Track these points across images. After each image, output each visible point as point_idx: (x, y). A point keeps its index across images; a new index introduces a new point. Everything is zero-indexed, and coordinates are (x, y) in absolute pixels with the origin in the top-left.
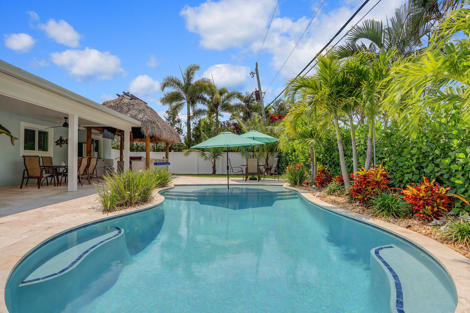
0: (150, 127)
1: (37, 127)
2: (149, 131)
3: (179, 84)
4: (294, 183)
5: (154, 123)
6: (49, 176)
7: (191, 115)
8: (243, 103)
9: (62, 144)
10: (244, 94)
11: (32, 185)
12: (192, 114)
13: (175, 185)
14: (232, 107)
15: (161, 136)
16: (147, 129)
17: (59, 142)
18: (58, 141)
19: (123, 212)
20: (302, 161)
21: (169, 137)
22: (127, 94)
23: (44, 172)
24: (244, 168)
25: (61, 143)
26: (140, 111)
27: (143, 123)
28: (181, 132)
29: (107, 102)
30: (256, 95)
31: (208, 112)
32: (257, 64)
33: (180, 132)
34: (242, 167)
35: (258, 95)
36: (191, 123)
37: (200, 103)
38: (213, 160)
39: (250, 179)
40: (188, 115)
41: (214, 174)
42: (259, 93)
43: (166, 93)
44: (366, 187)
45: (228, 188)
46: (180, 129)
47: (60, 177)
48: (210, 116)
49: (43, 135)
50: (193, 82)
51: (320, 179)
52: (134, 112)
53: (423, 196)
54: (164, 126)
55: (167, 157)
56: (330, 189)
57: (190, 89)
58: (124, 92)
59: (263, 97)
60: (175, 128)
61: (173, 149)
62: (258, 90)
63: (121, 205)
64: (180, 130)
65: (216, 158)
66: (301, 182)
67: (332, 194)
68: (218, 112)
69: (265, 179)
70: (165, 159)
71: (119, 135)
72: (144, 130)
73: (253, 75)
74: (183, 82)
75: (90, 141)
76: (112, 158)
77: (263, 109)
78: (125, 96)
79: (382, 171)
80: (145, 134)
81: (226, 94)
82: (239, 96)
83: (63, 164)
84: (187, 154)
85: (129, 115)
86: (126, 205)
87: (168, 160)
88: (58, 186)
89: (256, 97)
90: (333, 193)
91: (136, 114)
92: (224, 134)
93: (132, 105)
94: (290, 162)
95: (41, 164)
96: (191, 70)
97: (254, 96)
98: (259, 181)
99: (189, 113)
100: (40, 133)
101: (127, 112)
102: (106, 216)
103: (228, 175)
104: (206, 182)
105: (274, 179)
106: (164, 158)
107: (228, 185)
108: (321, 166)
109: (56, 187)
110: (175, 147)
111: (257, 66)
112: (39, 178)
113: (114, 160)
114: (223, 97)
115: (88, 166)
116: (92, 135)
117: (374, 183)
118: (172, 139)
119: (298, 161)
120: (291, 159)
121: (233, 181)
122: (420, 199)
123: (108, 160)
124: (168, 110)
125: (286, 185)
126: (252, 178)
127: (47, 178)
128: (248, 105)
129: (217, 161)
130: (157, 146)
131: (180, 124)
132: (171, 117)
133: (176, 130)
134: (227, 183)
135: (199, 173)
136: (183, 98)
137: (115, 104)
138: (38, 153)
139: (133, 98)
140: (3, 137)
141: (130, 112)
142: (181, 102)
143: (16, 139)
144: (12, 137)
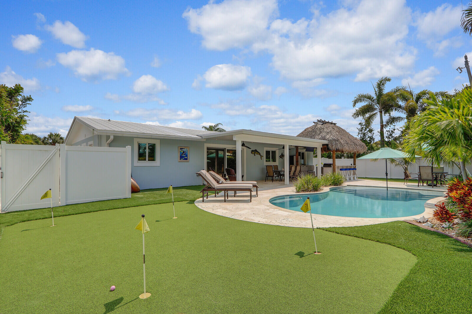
0: (334, 144)
1: (271, 149)
2: (334, 147)
3: (369, 98)
6: (277, 176)
7: (384, 123)
9: (283, 157)
11: (270, 180)
13: (348, 185)
17: (281, 156)
23: (274, 174)
26: (328, 133)
27: (329, 141)
29: (307, 128)
32: (466, 57)
33: (372, 140)
36: (385, 130)
39: (429, 185)
40: (381, 123)
43: (357, 109)
45: (387, 190)
46: (372, 138)
47: (282, 176)
49: (274, 153)
50: (385, 92)
52: (324, 134)
55: (355, 164)
58: (318, 120)
60: (367, 137)
63: (303, 191)
70: (353, 165)
72: (330, 146)
74: (374, 95)
75: (298, 154)
76: (313, 165)
78: (318, 122)
80: (331, 148)
83: (283, 170)
84: (375, 161)
87: (355, 166)
95: (273, 170)
96: (381, 82)
99: (382, 121)
100: (272, 152)
101: (319, 135)
103: (387, 179)
106: (351, 164)
107: (387, 187)
109: (280, 182)
112: (273, 177)
115: (295, 171)
116: (299, 150)
123: (310, 166)
124: (361, 122)
126: (431, 184)
127: (276, 177)
131: (372, 133)
132: (363, 127)
135: (392, 178)
136: (375, 109)
137: (312, 129)
138: (271, 163)
139: (324, 123)
140: (258, 156)
141: (321, 134)
142: (374, 113)
143: (263, 156)
144: (261, 156)
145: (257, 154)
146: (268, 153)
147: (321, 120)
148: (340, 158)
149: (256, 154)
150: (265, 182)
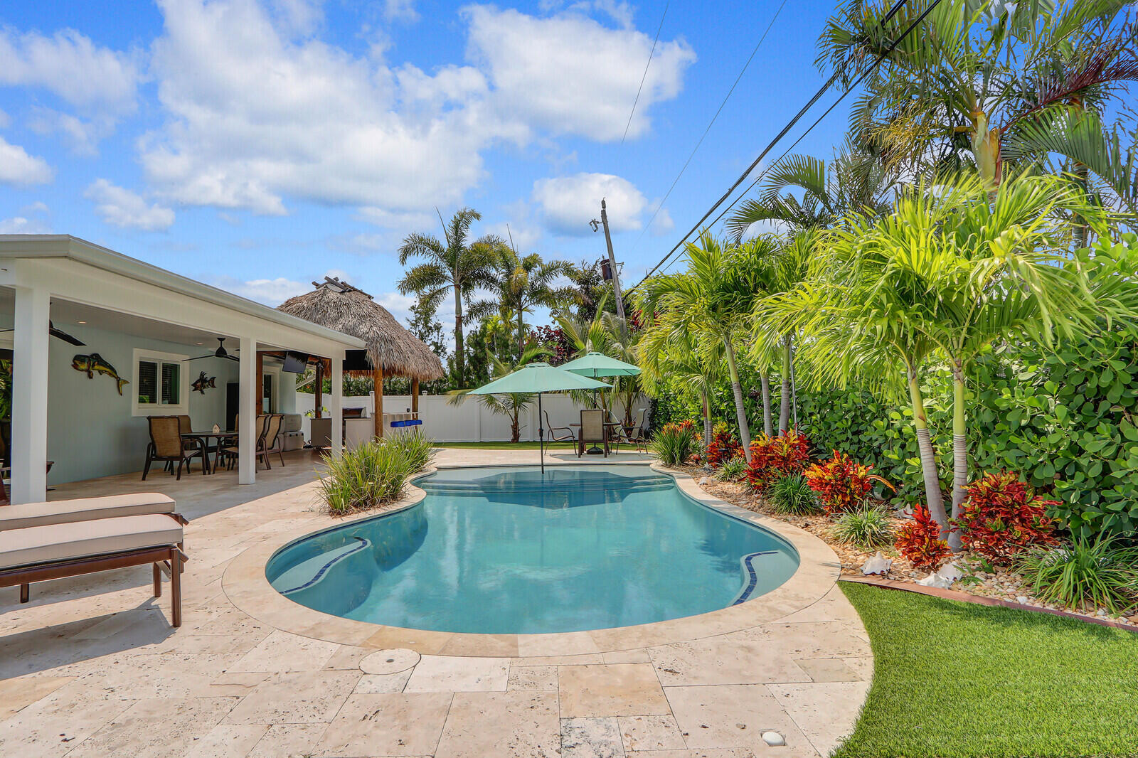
0: (383, 350)
1: (160, 357)
2: (382, 359)
3: (436, 248)
4: (671, 461)
5: (391, 341)
6: (195, 455)
7: (464, 313)
8: (576, 287)
9: (204, 387)
10: (578, 267)
12: (467, 313)
13: (439, 469)
14: (553, 294)
15: (405, 368)
16: (378, 356)
17: (198, 384)
18: (197, 382)
19: (363, 515)
20: (693, 413)
21: (420, 367)
22: (333, 282)
24: (576, 430)
25: (202, 385)
26: (362, 318)
27: (369, 343)
28: (442, 351)
29: (293, 299)
30: (604, 268)
31: (500, 307)
32: (603, 203)
33: (440, 351)
34: (571, 427)
35: (608, 269)
36: (465, 329)
37: (483, 286)
38: (512, 412)
39: (589, 453)
40: (457, 313)
41: (516, 441)
42: (609, 265)
43: (409, 270)
44: (767, 467)
45: (543, 473)
46: (441, 346)
48: (504, 314)
49: (171, 371)
50: (467, 243)
51: (716, 451)
52: (349, 321)
53: (830, 480)
54: (411, 346)
55: (415, 409)
56: (728, 470)
57: (461, 258)
58: (327, 278)
59: (618, 272)
60: (429, 343)
61: (426, 388)
62: (607, 257)
63: (358, 505)
64: (439, 348)
65: (519, 407)
66: (683, 459)
67: (729, 481)
68: (521, 307)
69: (619, 451)
70: (411, 413)
71: (312, 363)
72: (371, 356)
73: (596, 226)
74: (445, 245)
75: (260, 379)
76: (297, 412)
77: (618, 298)
78: (328, 285)
79: (795, 440)
80: (374, 363)
81: (538, 269)
82: (569, 271)
83: (216, 430)
84: (455, 401)
85: (340, 326)
86: (366, 504)
87: (417, 414)
88: (209, 474)
89: (604, 273)
90: (731, 477)
91: (354, 324)
92: (533, 367)
93: (345, 305)
94: (673, 416)
96: (462, 218)
97: (600, 271)
98: (606, 457)
99: (459, 310)
100: (166, 367)
101: (336, 320)
102: (338, 521)
104: (500, 460)
105: (638, 452)
106: (408, 410)
107: (542, 465)
108: (725, 425)
109: (213, 476)
110: (430, 383)
111: (604, 207)
112: (177, 459)
113: (303, 416)
114: (532, 274)
115: (264, 434)
116: (264, 366)
117: (780, 460)
118: (427, 372)
119: (686, 413)
120: (674, 409)
121: (552, 457)
122: (827, 484)
123: (291, 416)
124: (414, 304)
125: (656, 465)
126: (594, 450)
127: (191, 458)
128: (587, 289)
129: (521, 413)
130: (390, 382)
131: (440, 335)
132: (419, 319)
133: (432, 348)
134: (539, 462)
135: (483, 439)
136: (446, 278)
137: (310, 303)
138: (161, 409)
139: (346, 289)
140: (103, 381)
141: (341, 320)
142: (442, 286)
143: (126, 382)
144: (118, 379)
145: (101, 372)
146: (147, 370)
147: (337, 279)
148: (364, 395)
149: (95, 373)
150: (145, 482)
